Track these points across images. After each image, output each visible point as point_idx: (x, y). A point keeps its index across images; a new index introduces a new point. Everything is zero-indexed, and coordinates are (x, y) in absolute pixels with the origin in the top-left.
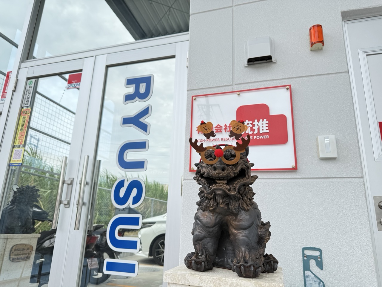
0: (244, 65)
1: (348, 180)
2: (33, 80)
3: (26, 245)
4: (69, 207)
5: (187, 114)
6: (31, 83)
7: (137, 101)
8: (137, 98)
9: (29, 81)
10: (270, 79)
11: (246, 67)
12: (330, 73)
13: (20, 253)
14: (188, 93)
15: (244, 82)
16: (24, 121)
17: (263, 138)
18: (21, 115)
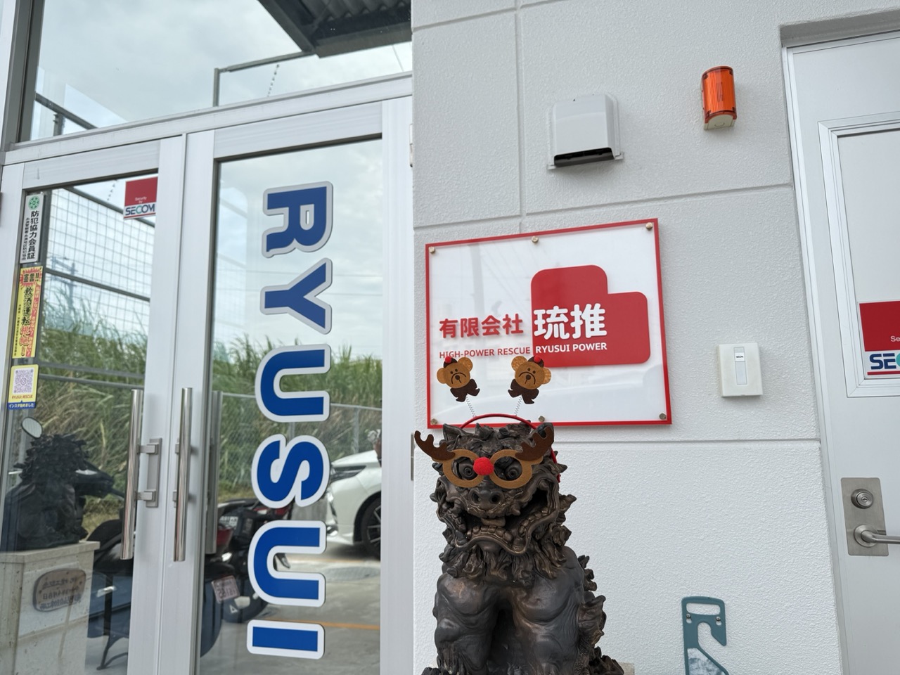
0: (547, 166)
1: (786, 445)
2: (41, 196)
3: (68, 571)
4: (157, 506)
5: (416, 288)
6: (34, 203)
7: (296, 250)
8: (295, 241)
9: (29, 198)
10: (609, 202)
11: (552, 170)
12: (750, 186)
13: (57, 591)
14: (415, 235)
15: (547, 210)
16: (29, 299)
17: (592, 349)
18: (20, 285)
